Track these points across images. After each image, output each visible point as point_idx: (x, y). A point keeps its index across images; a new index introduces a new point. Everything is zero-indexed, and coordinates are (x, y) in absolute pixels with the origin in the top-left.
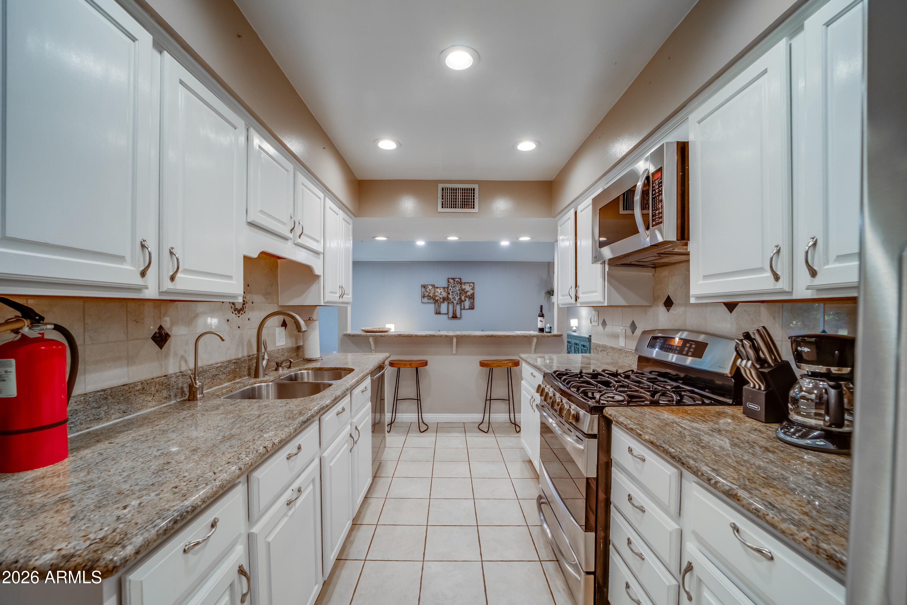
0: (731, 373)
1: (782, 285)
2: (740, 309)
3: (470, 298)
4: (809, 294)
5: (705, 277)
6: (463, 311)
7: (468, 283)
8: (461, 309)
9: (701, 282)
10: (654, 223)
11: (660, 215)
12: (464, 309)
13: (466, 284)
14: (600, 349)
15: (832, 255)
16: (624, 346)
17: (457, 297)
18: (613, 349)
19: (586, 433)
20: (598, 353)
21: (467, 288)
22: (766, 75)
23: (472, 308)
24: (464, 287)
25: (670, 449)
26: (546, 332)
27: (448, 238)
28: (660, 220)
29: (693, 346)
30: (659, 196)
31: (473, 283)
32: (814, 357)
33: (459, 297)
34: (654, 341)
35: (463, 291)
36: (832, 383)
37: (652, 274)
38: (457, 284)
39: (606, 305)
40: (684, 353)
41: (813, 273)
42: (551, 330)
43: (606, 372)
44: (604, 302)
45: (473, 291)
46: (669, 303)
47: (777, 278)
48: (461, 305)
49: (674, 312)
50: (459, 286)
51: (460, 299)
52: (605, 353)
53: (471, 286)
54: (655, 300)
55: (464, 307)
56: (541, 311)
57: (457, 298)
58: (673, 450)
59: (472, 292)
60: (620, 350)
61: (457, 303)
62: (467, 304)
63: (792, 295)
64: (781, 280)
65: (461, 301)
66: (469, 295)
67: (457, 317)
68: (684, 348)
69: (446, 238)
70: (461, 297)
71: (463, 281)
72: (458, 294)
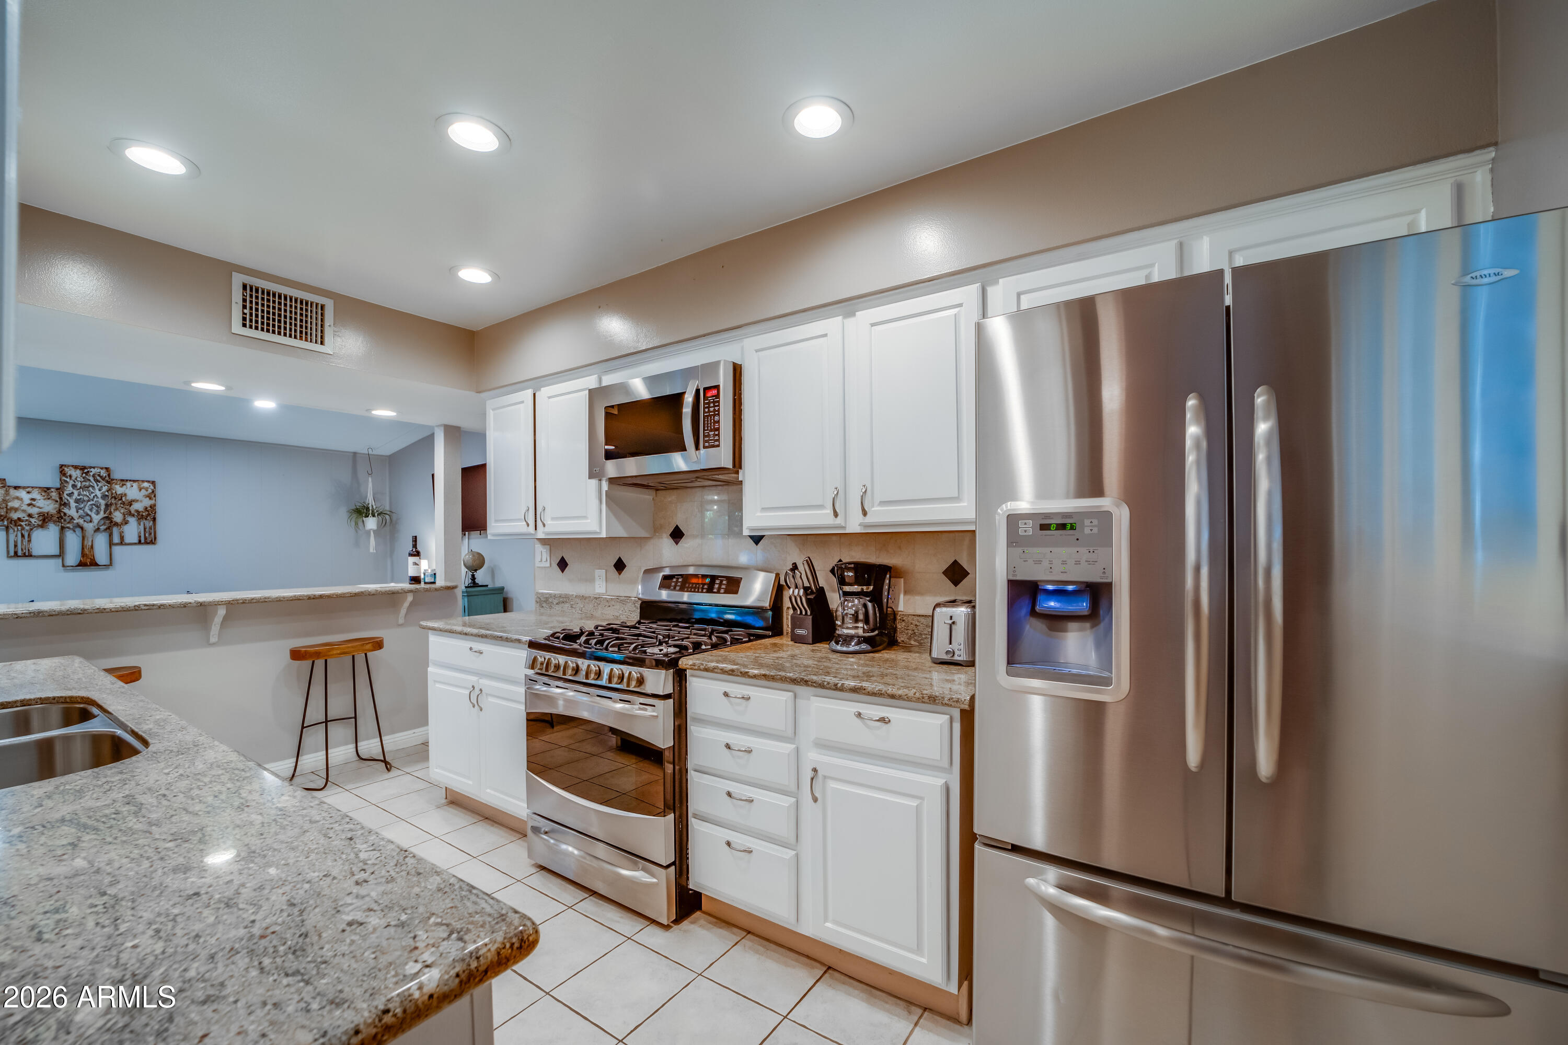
0: (770, 606)
1: (839, 521)
2: (767, 541)
3: (140, 516)
4: (858, 530)
5: (764, 509)
6: (116, 549)
7: (134, 481)
8: (111, 544)
9: (759, 514)
10: (707, 444)
11: (717, 438)
12: (122, 542)
13: (128, 484)
14: (555, 601)
15: (877, 501)
16: (604, 592)
17: (98, 513)
18: (583, 598)
19: (662, 694)
20: (551, 607)
21: (132, 492)
22: (825, 338)
23: (149, 539)
24: (119, 490)
25: (788, 674)
26: (425, 583)
27: (193, 385)
28: (717, 443)
29: (724, 582)
30: (714, 415)
31: (153, 483)
32: (852, 580)
33: (102, 515)
34: (668, 581)
35: (115, 500)
36: (868, 599)
37: (651, 498)
38: (97, 481)
39: (604, 535)
40: (715, 590)
41: (865, 513)
42: (435, 578)
43: (600, 628)
44: (600, 533)
45: (152, 502)
46: (677, 535)
47: (836, 514)
48: (111, 535)
49: (686, 545)
50: (105, 489)
51: (108, 518)
52: (567, 605)
53: (147, 489)
54: (656, 530)
55: (122, 538)
56: (415, 546)
57: (96, 518)
58: (791, 674)
59: (147, 503)
60: (597, 598)
61: (97, 530)
62: (132, 530)
63: (845, 530)
64: (839, 517)
65: (109, 524)
66: (137, 511)
67: (96, 565)
68: (714, 585)
69: (188, 383)
70: (110, 513)
71: (116, 475)
72: (98, 507)
